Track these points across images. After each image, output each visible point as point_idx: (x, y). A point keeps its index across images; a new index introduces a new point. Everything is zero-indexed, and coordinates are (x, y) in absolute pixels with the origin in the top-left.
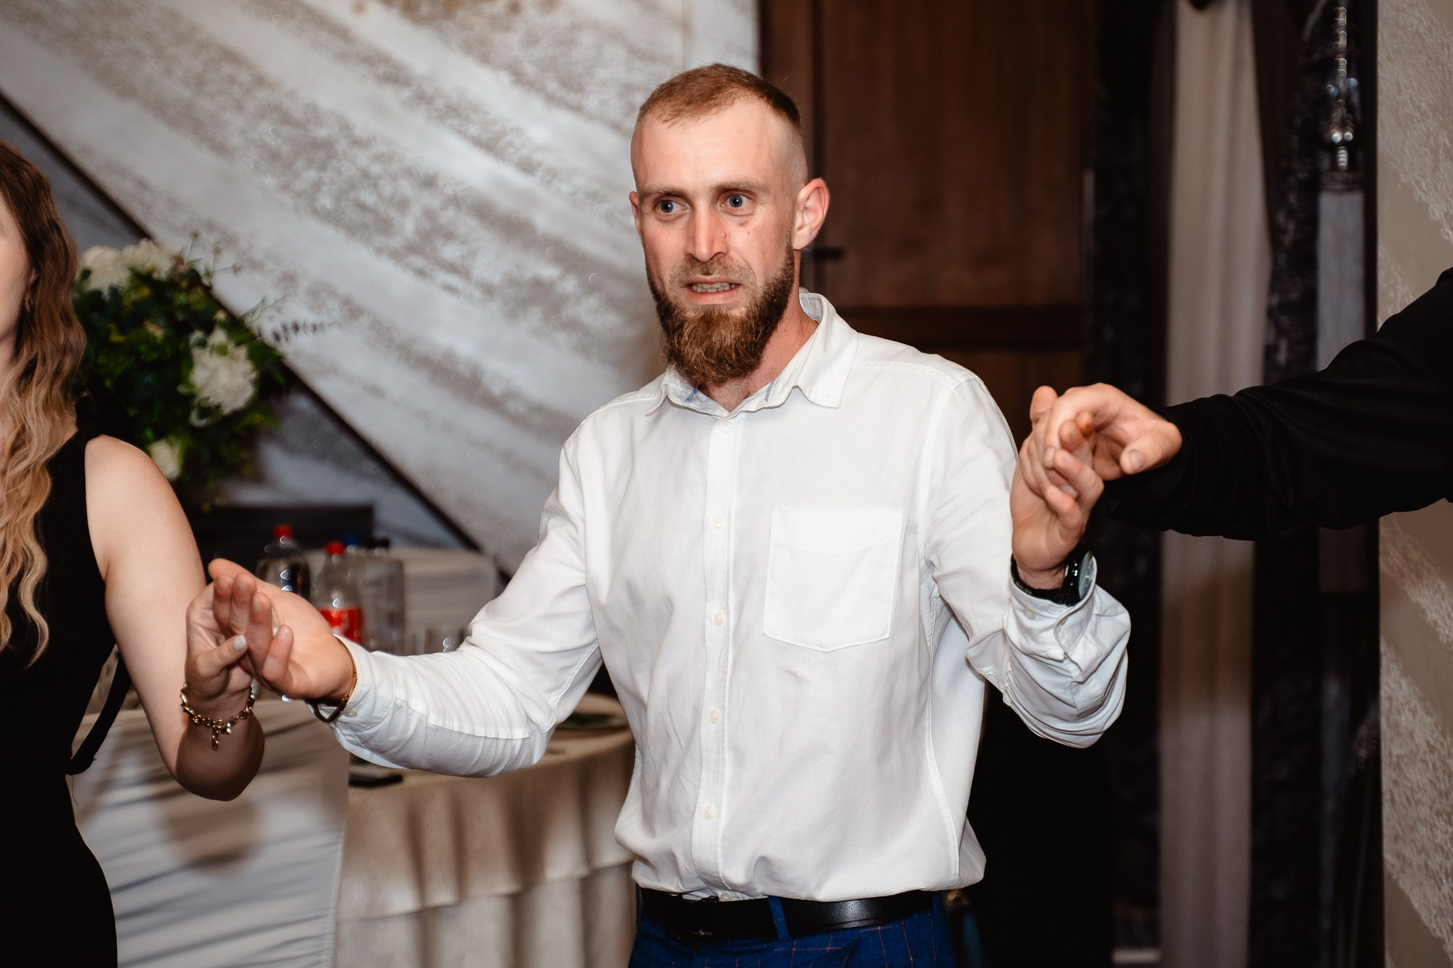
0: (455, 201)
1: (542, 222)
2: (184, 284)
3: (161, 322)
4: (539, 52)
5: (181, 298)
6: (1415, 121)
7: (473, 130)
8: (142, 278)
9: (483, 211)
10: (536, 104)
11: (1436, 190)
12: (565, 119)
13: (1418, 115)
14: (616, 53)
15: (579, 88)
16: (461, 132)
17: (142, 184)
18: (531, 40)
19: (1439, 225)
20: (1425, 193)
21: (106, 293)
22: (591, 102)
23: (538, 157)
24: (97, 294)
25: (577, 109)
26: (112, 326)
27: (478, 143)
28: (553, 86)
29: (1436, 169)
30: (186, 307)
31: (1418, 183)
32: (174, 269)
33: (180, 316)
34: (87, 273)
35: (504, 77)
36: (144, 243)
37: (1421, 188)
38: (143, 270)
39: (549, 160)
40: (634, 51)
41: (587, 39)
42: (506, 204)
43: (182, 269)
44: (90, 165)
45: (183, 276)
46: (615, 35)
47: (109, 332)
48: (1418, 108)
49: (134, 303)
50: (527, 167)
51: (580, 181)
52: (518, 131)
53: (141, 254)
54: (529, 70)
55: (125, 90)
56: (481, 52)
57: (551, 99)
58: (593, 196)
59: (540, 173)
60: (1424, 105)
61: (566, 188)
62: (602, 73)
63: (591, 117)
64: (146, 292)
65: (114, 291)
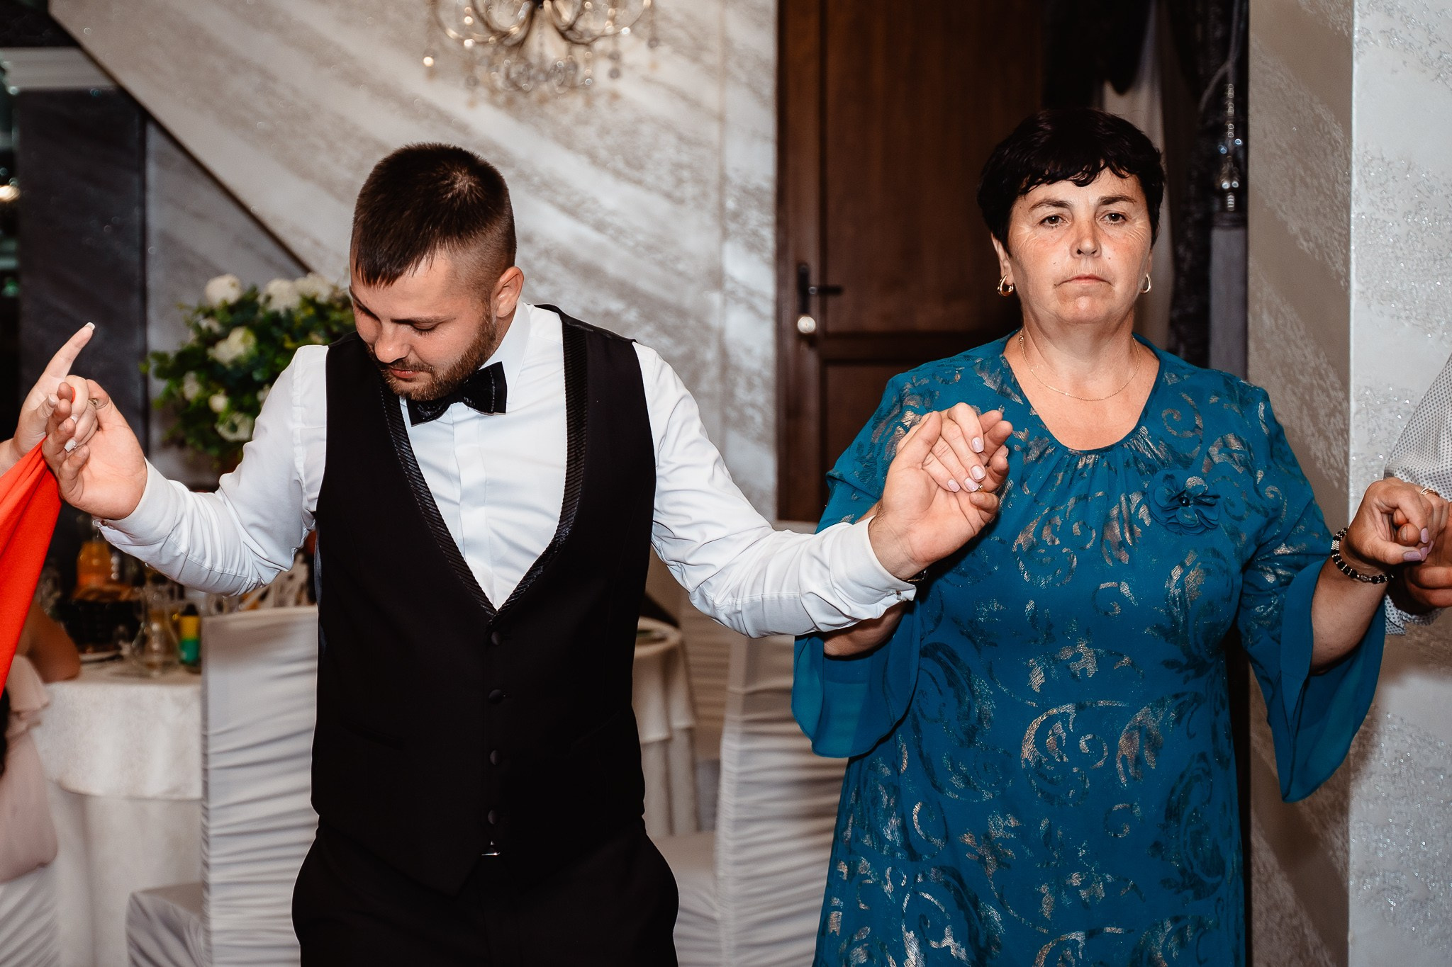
0: (547, 253)
1: (611, 268)
2: (339, 305)
3: (322, 332)
4: (609, 140)
5: (336, 316)
6: (1277, 157)
7: (560, 199)
8: (310, 301)
9: (566, 260)
10: (608, 180)
11: (1293, 210)
12: (628, 190)
13: (1279, 153)
14: (669, 140)
15: (641, 167)
16: (552, 202)
17: (317, 243)
18: (604, 131)
19: (1296, 237)
20: (1286, 214)
21: (282, 313)
22: (649, 178)
23: (609, 219)
24: (276, 314)
25: (639, 182)
26: (286, 337)
27: (564, 209)
28: (620, 165)
29: (1294, 194)
30: (339, 323)
31: (1280, 206)
32: (333, 294)
33: (335, 329)
34: (269, 298)
35: (585, 159)
36: (310, 276)
37: (1282, 211)
38: (309, 295)
39: (617, 221)
40: (681, 138)
41: (646, 130)
42: (584, 255)
43: (339, 295)
44: (280, 230)
45: (338, 300)
46: (668, 126)
47: (283, 340)
48: (1279, 147)
49: (304, 320)
50: (600, 227)
51: (640, 237)
52: (595, 201)
53: (308, 285)
54: (603, 154)
55: (305, 174)
56: (567, 141)
57: (618, 174)
58: (650, 248)
59: (611, 232)
60: (1284, 145)
61: (631, 243)
62: (657, 155)
63: (650, 189)
64: (311, 311)
65: (288, 311)
